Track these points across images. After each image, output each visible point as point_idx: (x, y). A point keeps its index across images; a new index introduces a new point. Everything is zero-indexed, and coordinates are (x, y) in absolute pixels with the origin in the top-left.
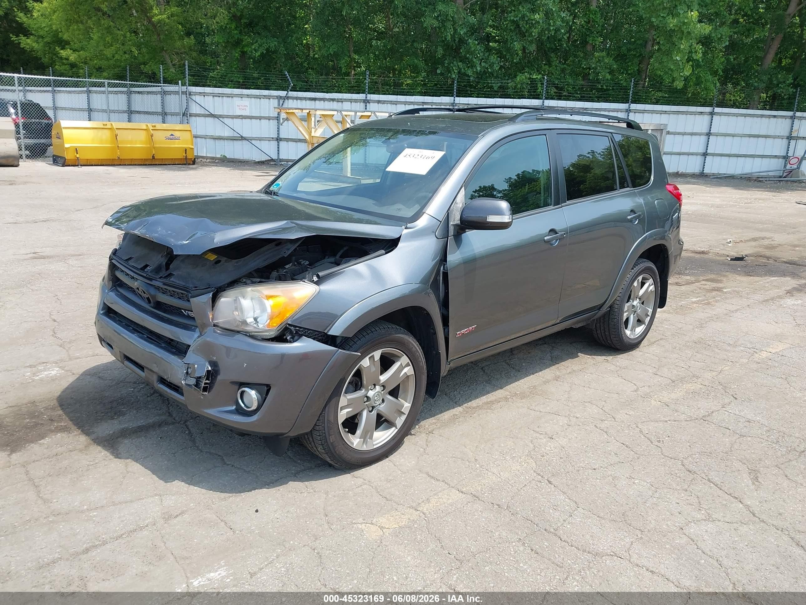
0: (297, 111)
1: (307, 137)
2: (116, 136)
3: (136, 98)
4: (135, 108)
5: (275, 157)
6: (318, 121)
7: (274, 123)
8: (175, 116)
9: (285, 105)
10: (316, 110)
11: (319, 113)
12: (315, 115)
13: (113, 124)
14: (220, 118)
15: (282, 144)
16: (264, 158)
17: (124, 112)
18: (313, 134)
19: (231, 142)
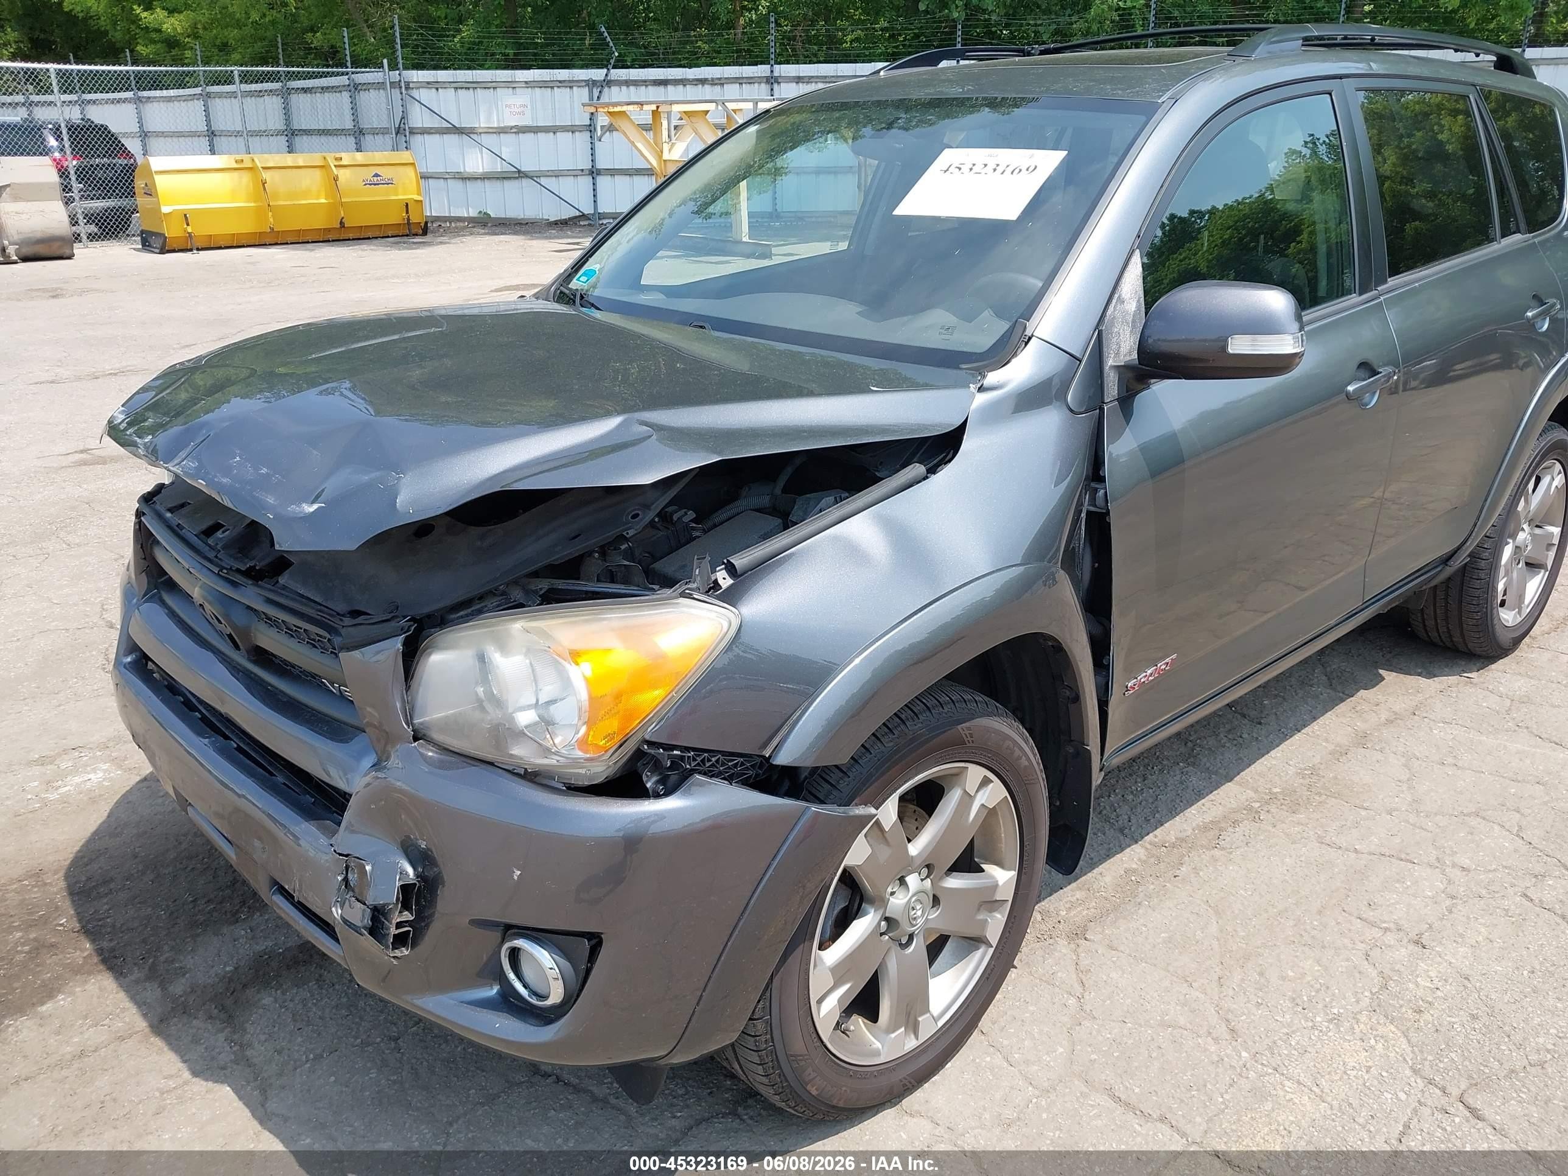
0: (630, 108)
1: (654, 163)
2: (264, 184)
3: (299, 101)
4: (301, 121)
5: (588, 210)
6: (676, 127)
7: (583, 138)
8: (381, 136)
9: (605, 99)
10: (672, 103)
11: (676, 108)
12: (669, 114)
13: (256, 160)
14: (471, 135)
15: (603, 181)
16: (568, 213)
17: (279, 133)
18: (666, 156)
19: (498, 184)
